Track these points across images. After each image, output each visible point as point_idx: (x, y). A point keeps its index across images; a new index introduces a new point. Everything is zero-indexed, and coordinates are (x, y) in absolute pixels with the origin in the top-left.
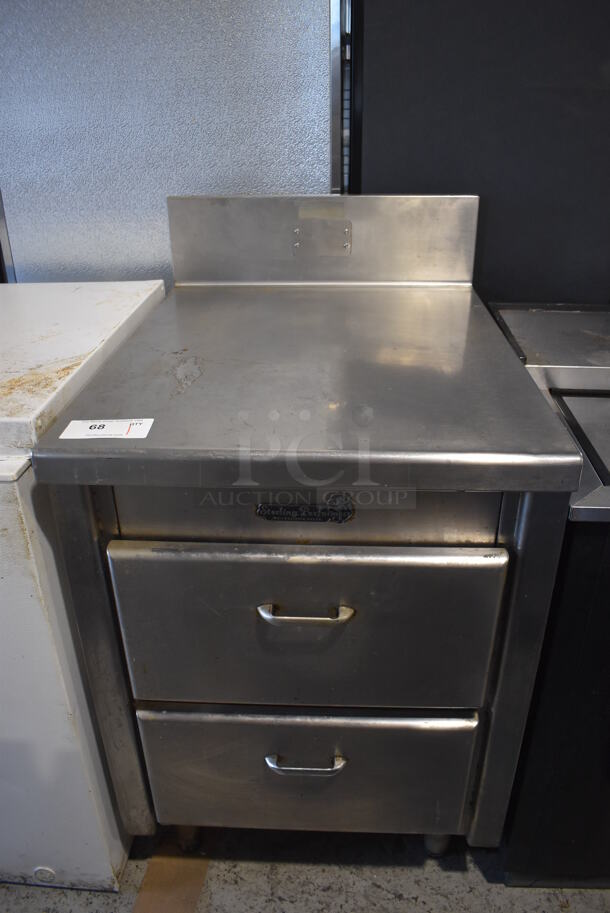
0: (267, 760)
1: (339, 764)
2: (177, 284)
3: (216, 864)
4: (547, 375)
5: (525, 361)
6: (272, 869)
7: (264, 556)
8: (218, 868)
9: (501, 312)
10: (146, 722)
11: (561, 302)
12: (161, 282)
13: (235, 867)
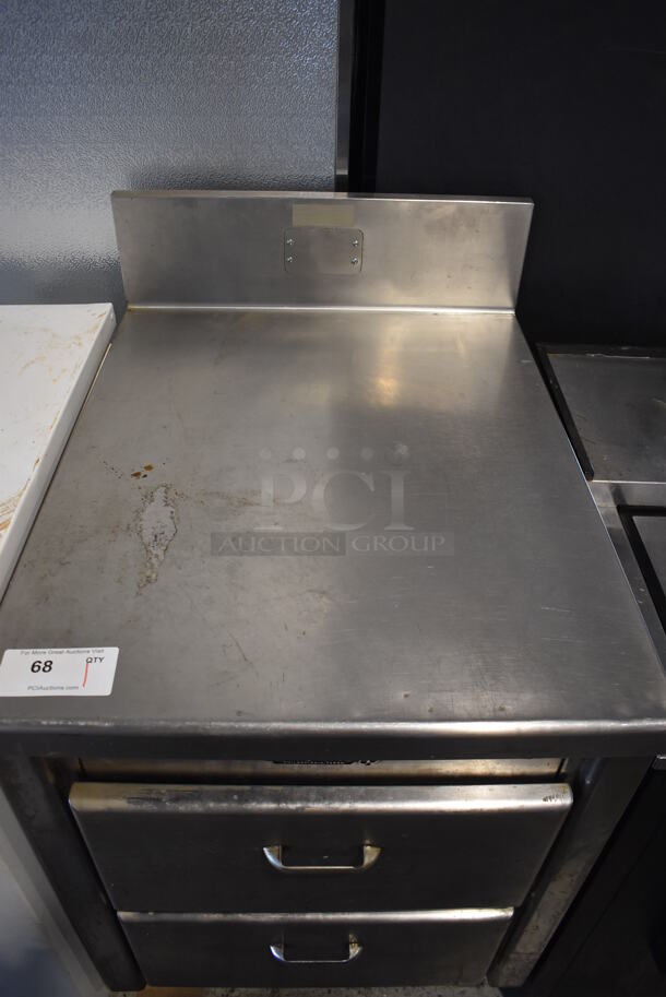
0: (272, 948)
1: (354, 951)
2: (130, 307)
3: (213, 989)
4: (618, 494)
5: (590, 475)
6: (273, 992)
7: (272, 806)
8: (214, 993)
9: (551, 356)
10: (130, 924)
11: (627, 344)
12: (108, 307)
13: (233, 991)
